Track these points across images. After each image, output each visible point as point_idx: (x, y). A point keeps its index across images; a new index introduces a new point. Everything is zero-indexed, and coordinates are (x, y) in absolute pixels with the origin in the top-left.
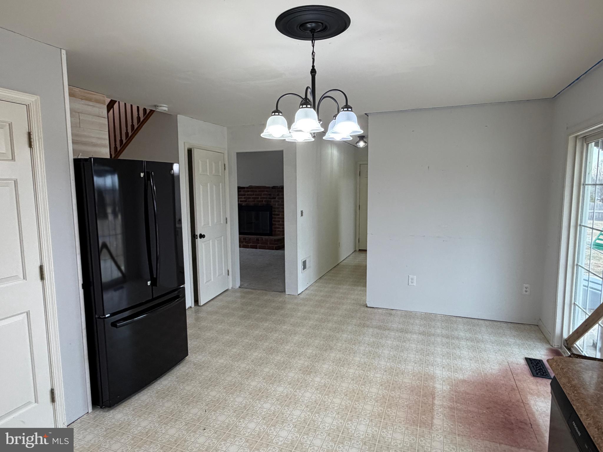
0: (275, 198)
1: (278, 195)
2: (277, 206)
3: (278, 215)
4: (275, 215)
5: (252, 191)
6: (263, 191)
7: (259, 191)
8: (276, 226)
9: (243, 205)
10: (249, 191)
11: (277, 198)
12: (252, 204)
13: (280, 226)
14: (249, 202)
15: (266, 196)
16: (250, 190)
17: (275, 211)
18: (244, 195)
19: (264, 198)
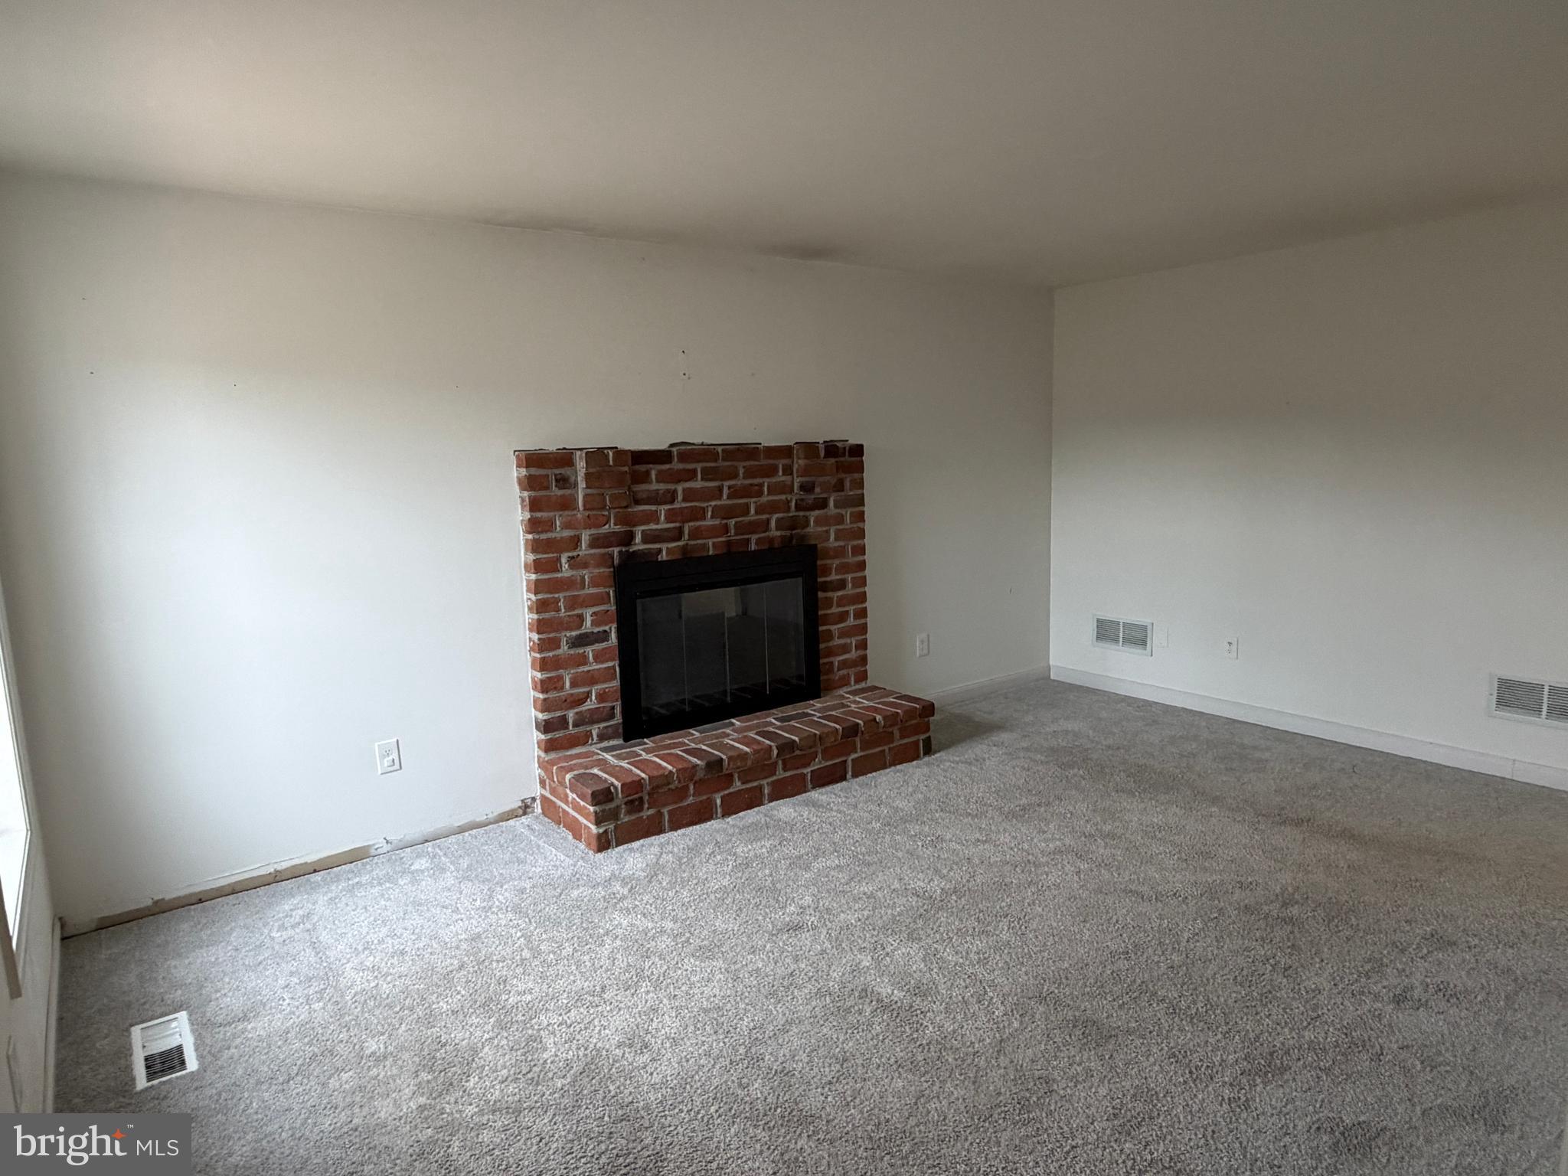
0: (822, 504)
1: (839, 487)
2: (832, 542)
3: (842, 584)
4: (826, 587)
5: (707, 475)
6: (771, 471)
7: (750, 473)
8: (831, 644)
9: (664, 556)
10: (691, 475)
11: (831, 503)
12: (711, 546)
13: (848, 641)
14: (695, 534)
15: (783, 497)
16: (699, 467)
17: (826, 571)
18: (671, 497)
19: (773, 508)
